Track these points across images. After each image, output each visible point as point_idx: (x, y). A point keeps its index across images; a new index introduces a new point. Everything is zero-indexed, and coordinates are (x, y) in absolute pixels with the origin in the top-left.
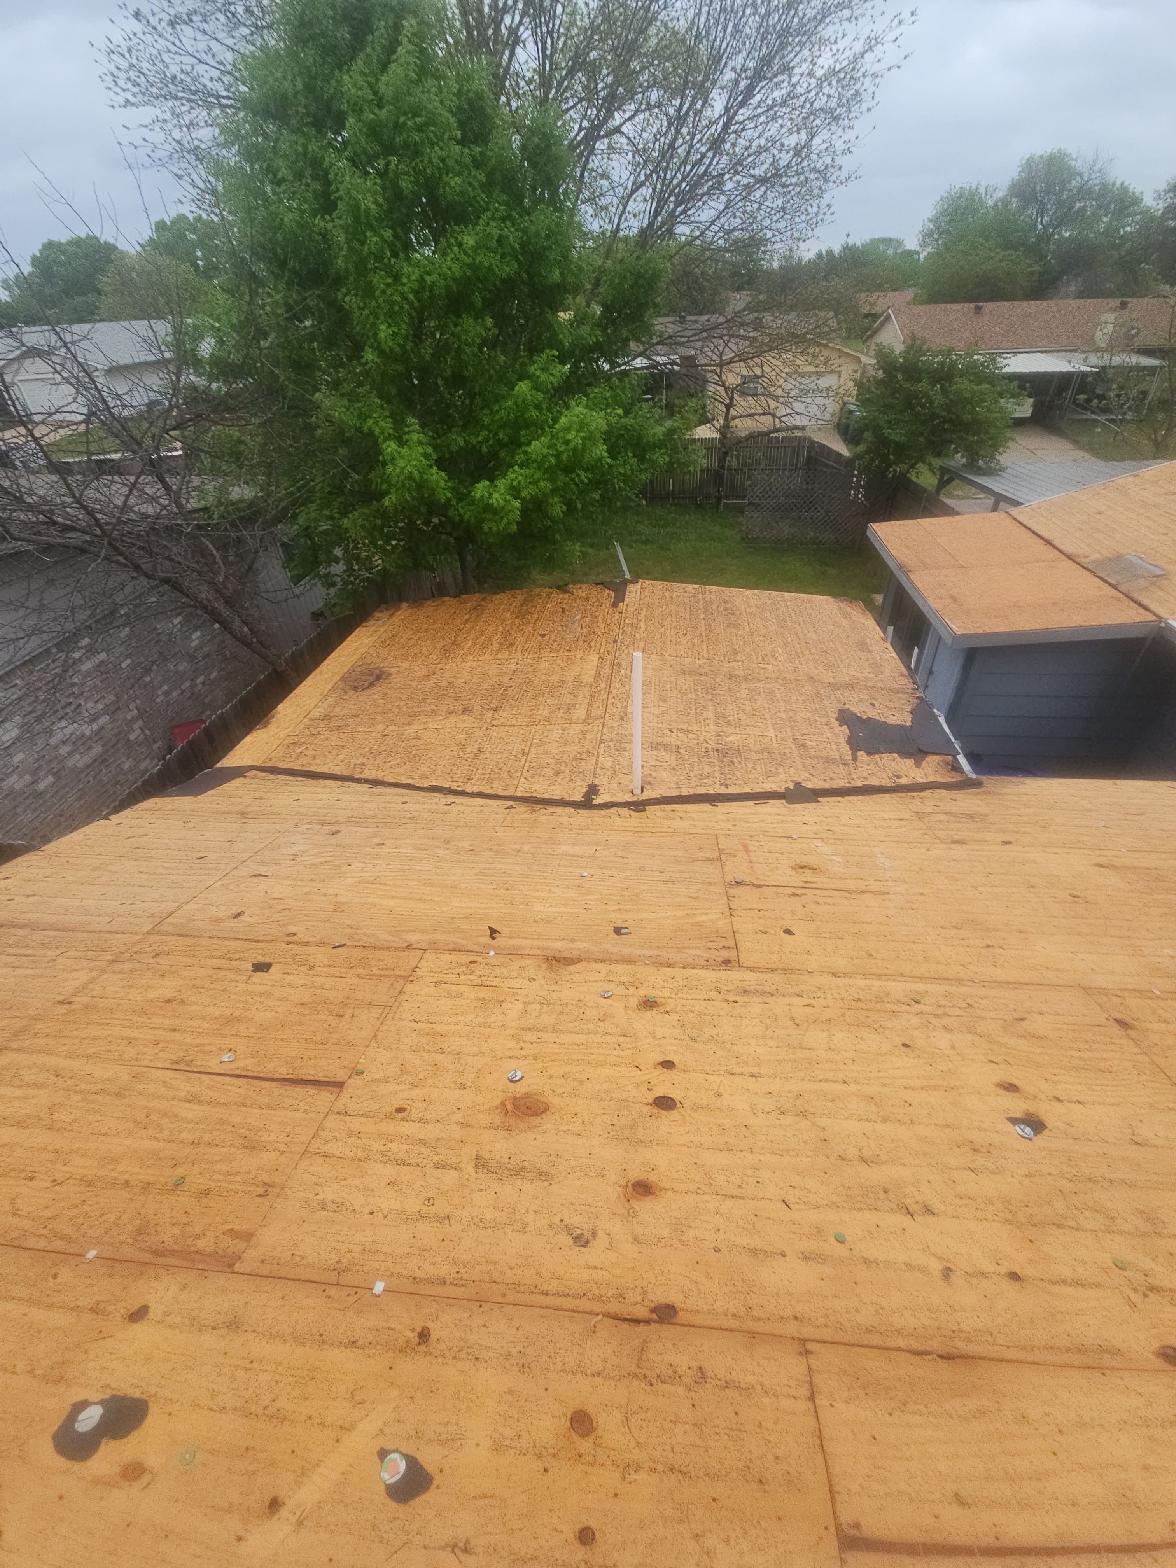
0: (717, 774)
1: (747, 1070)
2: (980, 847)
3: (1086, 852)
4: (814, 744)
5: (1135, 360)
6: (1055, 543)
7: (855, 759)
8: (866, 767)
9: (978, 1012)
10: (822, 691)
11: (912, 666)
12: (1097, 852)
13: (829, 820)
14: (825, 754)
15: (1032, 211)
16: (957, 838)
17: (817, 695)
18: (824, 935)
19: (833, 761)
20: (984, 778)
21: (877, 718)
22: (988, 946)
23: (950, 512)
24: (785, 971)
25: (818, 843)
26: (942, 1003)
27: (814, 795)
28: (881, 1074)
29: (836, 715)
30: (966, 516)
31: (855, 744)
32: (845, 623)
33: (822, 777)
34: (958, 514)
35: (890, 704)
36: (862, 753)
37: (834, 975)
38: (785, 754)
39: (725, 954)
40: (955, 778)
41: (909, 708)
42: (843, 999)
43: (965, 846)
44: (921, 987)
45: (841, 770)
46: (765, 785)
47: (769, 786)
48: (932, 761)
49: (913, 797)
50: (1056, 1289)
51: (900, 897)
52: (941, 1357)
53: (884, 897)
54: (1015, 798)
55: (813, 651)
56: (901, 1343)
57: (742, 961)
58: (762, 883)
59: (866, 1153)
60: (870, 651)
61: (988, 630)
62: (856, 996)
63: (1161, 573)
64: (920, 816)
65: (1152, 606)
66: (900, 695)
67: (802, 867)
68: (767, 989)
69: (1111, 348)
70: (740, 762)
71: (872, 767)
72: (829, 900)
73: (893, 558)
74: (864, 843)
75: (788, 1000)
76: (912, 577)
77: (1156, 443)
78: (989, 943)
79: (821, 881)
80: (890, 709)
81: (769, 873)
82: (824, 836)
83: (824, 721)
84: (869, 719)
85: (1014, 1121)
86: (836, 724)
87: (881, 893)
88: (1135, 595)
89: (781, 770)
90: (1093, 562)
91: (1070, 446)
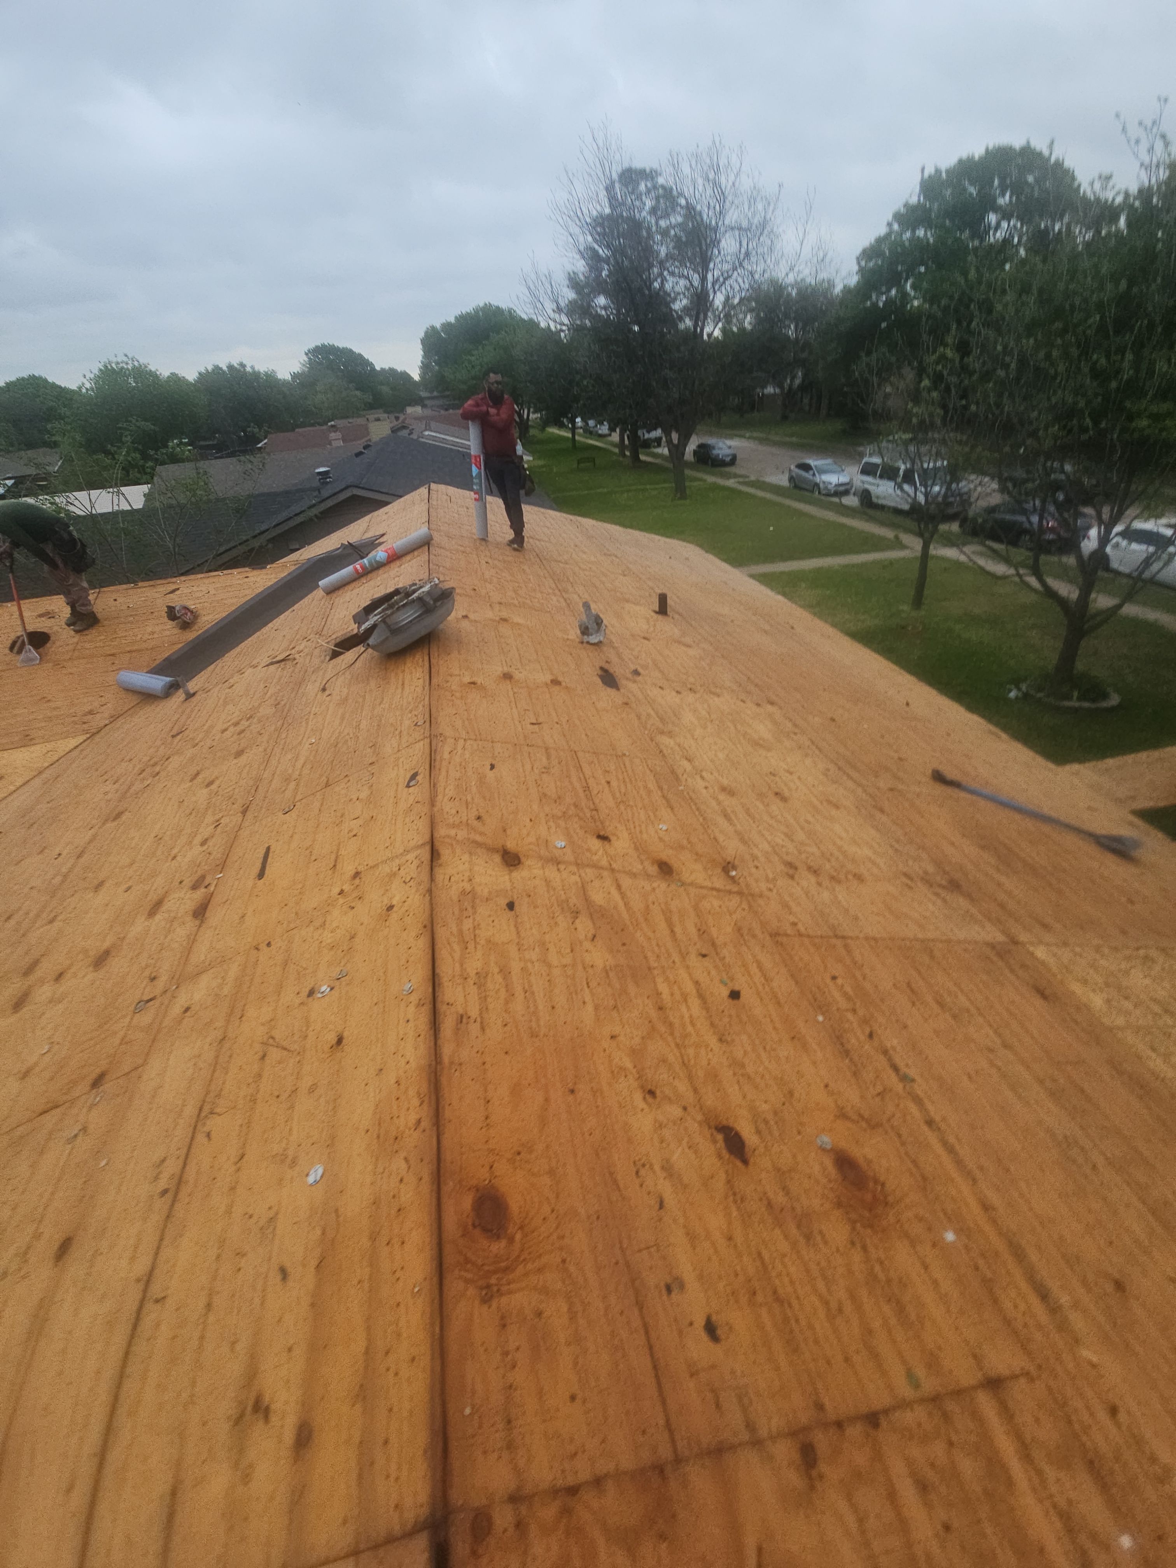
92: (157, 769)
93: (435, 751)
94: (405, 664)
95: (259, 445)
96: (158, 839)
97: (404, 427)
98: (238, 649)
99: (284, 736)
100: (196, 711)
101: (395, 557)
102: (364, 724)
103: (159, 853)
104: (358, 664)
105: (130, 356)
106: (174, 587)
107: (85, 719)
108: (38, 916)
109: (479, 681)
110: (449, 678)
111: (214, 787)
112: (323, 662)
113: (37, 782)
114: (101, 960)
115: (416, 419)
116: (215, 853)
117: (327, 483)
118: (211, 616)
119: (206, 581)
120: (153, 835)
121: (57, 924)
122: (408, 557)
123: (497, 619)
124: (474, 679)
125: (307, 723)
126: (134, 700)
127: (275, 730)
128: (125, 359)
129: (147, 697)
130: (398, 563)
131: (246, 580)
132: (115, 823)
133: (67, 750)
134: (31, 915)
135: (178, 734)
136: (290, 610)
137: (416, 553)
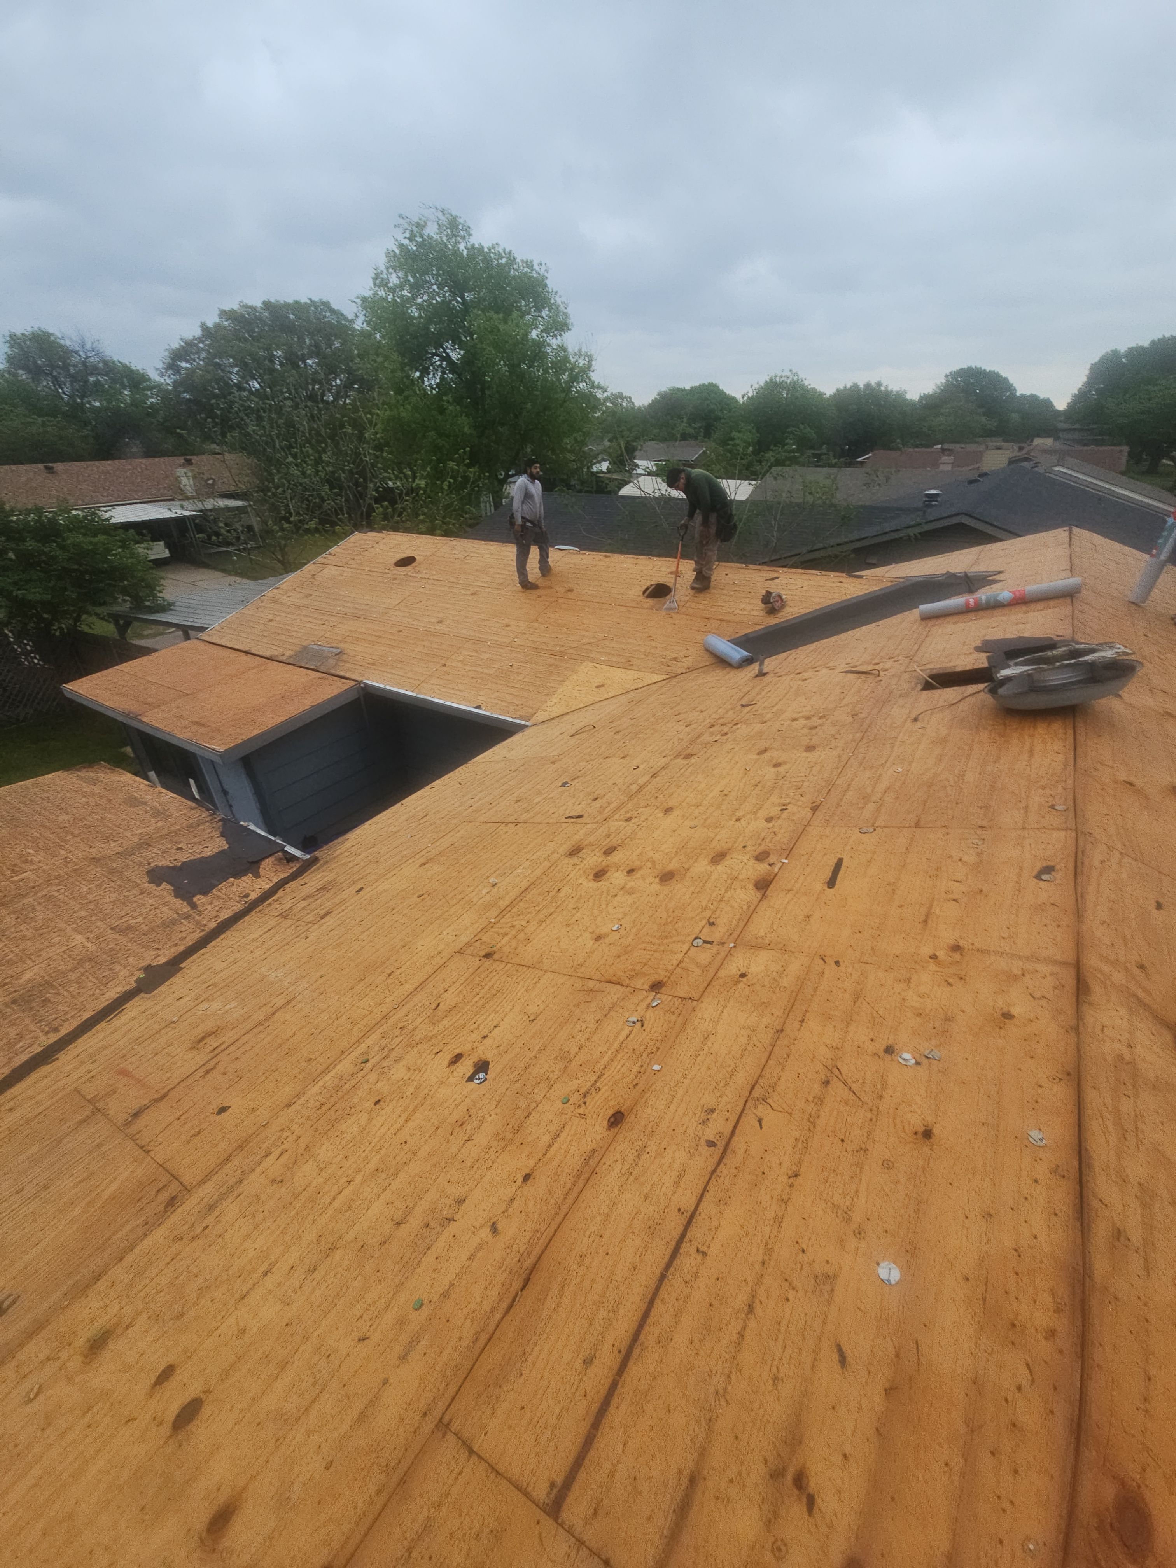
0: (32, 1027)
1: (256, 1275)
2: (343, 908)
3: (410, 861)
4: (140, 919)
5: (222, 503)
6: (253, 651)
7: (194, 906)
8: (209, 907)
9: (410, 1027)
10: (115, 865)
11: (197, 796)
12: (417, 857)
13: (204, 977)
14: (159, 921)
15: (46, 383)
16: (323, 912)
17: (112, 871)
18: (259, 1082)
19: (173, 922)
20: (317, 853)
21: (192, 858)
22: (390, 975)
23: (145, 651)
24: (241, 1148)
25: (205, 1005)
26: (383, 1045)
27: (174, 966)
28: (373, 1144)
29: (147, 879)
30: (163, 651)
31: (184, 893)
32: (96, 789)
33: (170, 943)
34: (155, 650)
35: (196, 840)
36: (198, 897)
37: (288, 1106)
38: (112, 949)
39: (164, 1196)
40: (295, 867)
41: (217, 834)
42: (308, 1119)
43: (332, 915)
44: (363, 1047)
45: (187, 925)
46: (107, 996)
47: (113, 994)
48: (267, 865)
49: (270, 905)
50: (549, 1155)
51: (306, 992)
52: (523, 1288)
53: (294, 1003)
54: (347, 854)
55: (76, 832)
56: (498, 1316)
57: (186, 1183)
58: (165, 1090)
59: (397, 1217)
60: (145, 803)
61: (245, 738)
62: (317, 1104)
63: (338, 651)
64: (284, 915)
65: (348, 675)
66: (202, 827)
67: (200, 1041)
68: (232, 1181)
69: (198, 496)
70: (58, 994)
71: (216, 903)
72: (248, 1047)
73: (114, 710)
74: (249, 973)
75: (258, 1170)
76: (145, 720)
77: (282, 562)
78: (389, 972)
79: (228, 1036)
80: (199, 843)
81: (169, 1075)
82: (205, 996)
83: (136, 891)
84: (183, 863)
85: (470, 1079)
86: (152, 886)
87: (288, 1002)
88: (333, 671)
89: (118, 967)
90: (290, 657)
91: (221, 574)
92: (726, 729)
93: (1083, 852)
94: (1035, 728)
95: (859, 460)
96: (724, 795)
97: (1026, 459)
98: (813, 646)
99: (862, 750)
100: (766, 691)
101: (1021, 601)
102: (970, 777)
103: (723, 807)
104: (963, 706)
105: (794, 371)
106: (776, 575)
107: (670, 663)
108: (618, 808)
109: (1139, 783)
110: (1099, 766)
111: (782, 769)
112: (913, 689)
113: (624, 699)
114: (666, 877)
115: (1045, 451)
116: (780, 835)
117: (933, 506)
118: (796, 609)
119: (805, 577)
120: (719, 788)
121: (631, 825)
122: (1039, 606)
123: (1161, 710)
124: (1132, 779)
125: (892, 748)
126: (708, 660)
127: (853, 740)
128: (789, 374)
129: (722, 662)
130: (1024, 608)
131: (839, 584)
132: (685, 762)
133: (650, 682)
134: (612, 806)
135: (747, 706)
136: (874, 624)
137: (1052, 603)
